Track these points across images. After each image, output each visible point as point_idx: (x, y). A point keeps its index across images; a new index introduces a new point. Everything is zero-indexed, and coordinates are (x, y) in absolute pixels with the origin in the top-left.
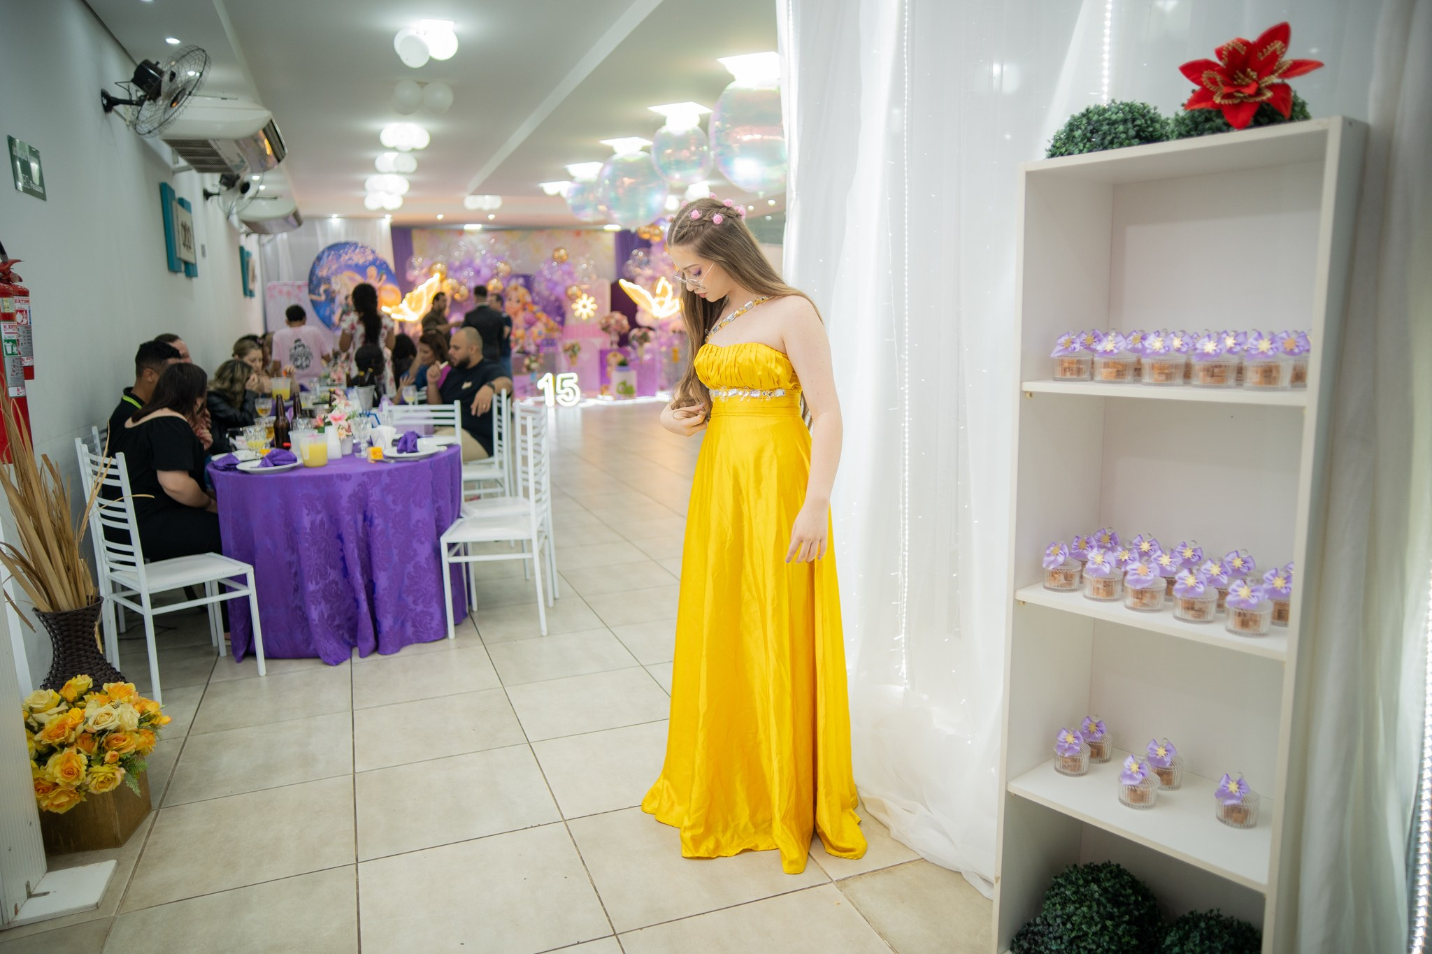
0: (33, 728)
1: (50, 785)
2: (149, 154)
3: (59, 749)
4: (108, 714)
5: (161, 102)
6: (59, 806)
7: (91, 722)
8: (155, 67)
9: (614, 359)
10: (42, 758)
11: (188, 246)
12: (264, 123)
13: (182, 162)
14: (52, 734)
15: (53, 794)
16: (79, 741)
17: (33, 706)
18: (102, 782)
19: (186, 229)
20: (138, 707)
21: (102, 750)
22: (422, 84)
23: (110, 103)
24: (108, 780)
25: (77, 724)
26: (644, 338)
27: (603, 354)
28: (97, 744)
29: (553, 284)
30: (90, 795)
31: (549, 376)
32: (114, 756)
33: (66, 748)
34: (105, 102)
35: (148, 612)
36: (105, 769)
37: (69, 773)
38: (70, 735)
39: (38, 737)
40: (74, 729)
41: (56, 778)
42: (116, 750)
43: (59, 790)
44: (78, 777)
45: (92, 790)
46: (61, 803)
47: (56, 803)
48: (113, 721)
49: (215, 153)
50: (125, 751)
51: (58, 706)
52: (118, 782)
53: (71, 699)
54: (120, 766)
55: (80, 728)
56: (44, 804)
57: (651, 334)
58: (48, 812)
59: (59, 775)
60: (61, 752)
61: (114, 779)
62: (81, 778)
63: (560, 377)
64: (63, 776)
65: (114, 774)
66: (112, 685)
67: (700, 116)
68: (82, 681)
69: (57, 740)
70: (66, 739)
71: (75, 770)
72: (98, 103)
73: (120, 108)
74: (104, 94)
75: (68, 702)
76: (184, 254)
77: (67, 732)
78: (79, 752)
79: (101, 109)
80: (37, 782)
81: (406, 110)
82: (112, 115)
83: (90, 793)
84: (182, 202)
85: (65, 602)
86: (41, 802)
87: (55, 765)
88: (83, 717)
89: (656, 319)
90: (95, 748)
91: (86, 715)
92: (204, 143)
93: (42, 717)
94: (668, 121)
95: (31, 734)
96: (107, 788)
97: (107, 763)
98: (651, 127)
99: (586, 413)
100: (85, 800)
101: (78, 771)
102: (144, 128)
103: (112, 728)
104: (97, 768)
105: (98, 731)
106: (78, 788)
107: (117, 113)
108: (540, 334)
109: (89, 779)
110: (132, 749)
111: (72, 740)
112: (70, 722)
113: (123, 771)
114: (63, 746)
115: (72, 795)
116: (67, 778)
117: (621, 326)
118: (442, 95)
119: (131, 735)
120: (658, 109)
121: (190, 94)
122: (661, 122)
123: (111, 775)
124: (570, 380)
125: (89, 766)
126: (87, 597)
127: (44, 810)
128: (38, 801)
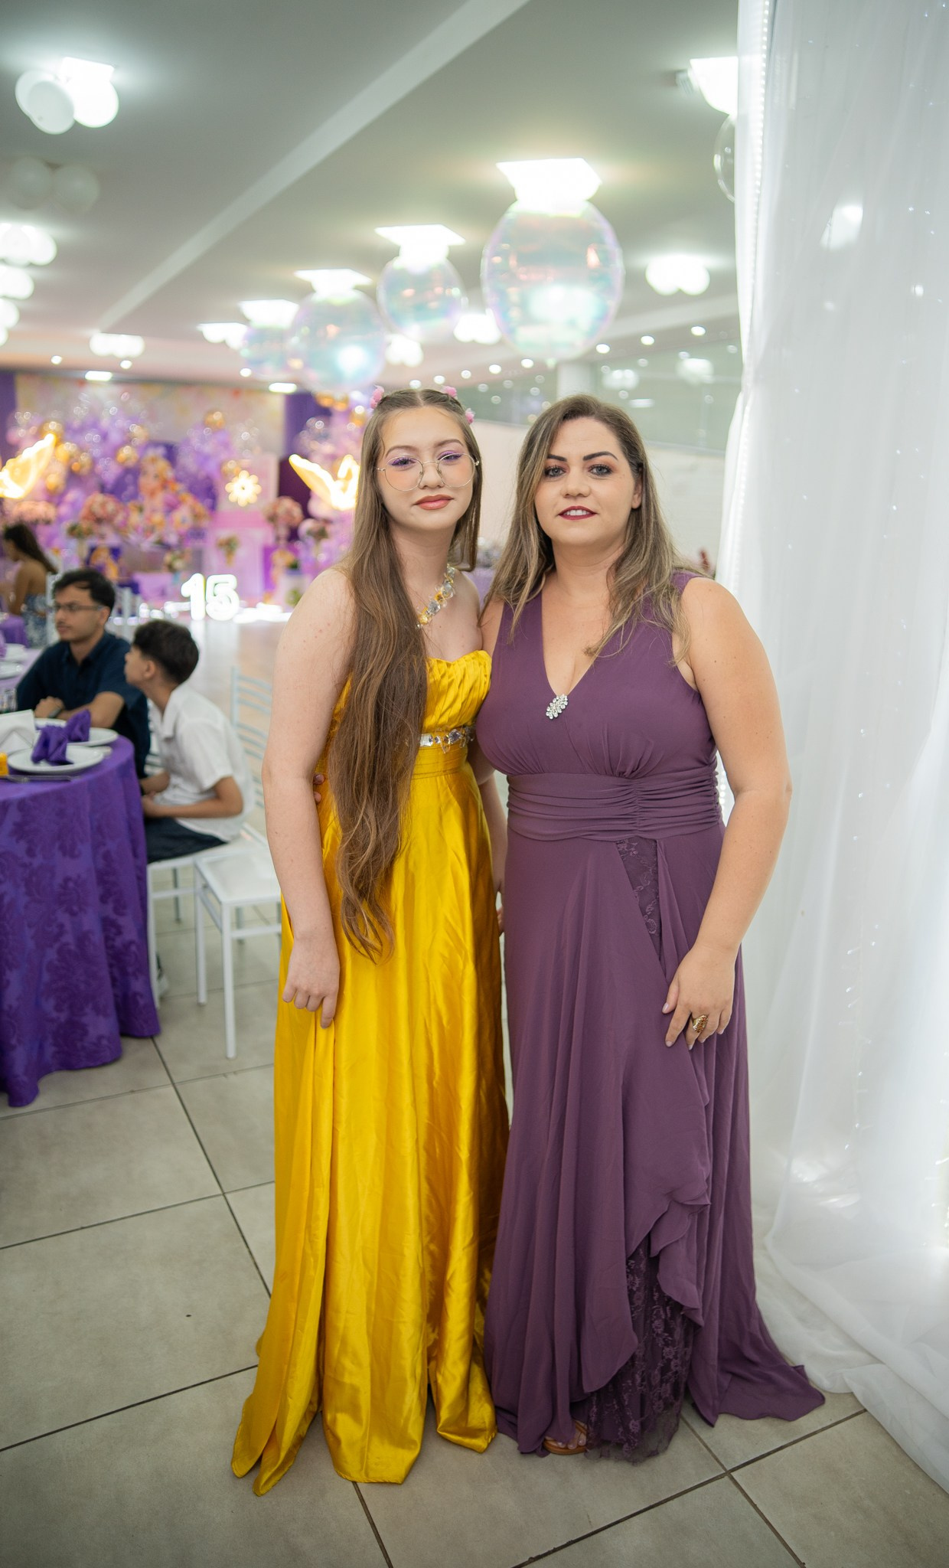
9: (281, 559)
22: (53, 166)
26: (321, 534)
27: (267, 553)
29: (205, 458)
31: (197, 578)
57: (330, 529)
63: (212, 579)
81: (27, 203)
89: (337, 511)
94: (402, 252)
98: (377, 258)
99: (245, 631)
108: (183, 521)
117: (293, 517)
118: (84, 185)
120: (389, 233)
122: (393, 252)
124: (226, 583)
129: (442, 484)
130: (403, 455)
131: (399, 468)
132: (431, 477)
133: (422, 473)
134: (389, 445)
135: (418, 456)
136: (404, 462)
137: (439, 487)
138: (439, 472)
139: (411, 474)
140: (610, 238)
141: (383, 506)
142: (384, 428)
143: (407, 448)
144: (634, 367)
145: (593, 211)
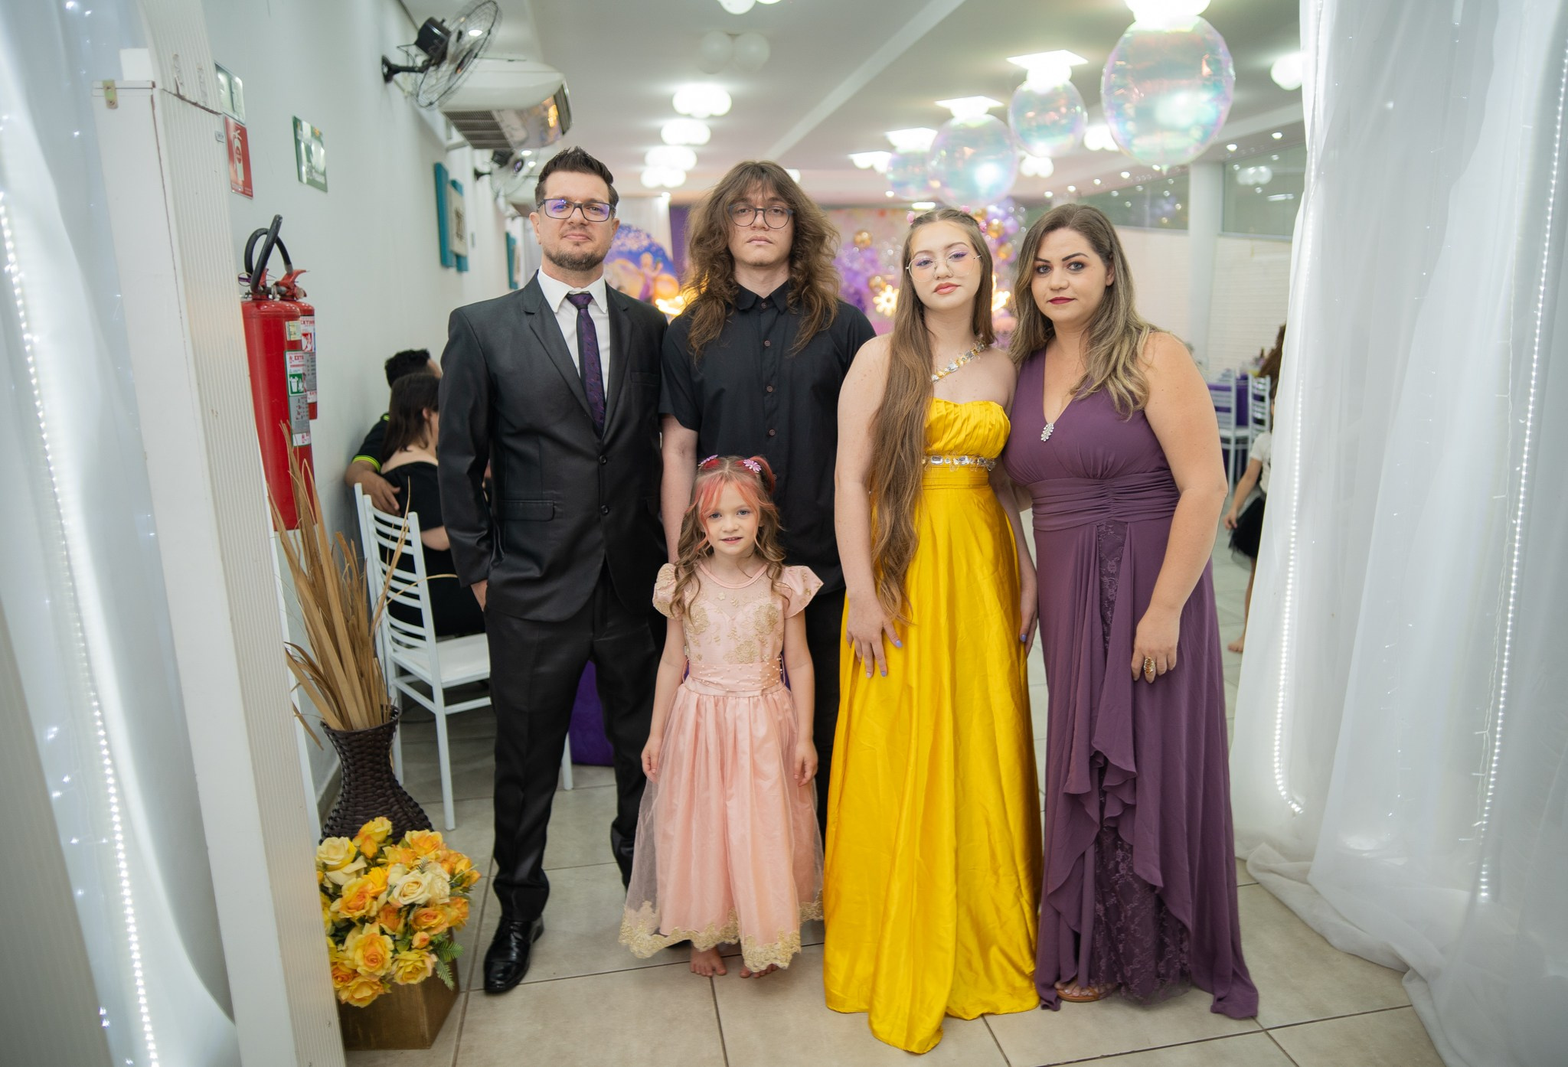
0: (331, 893)
1: (350, 972)
2: (424, 128)
3: (358, 924)
4: (417, 883)
5: (446, 68)
6: (360, 1000)
7: (396, 893)
8: (440, 26)
10: (340, 931)
11: (460, 236)
12: (555, 90)
13: (457, 137)
14: (351, 905)
15: (353, 984)
16: (382, 914)
17: (328, 862)
18: (410, 972)
19: (459, 216)
20: (446, 866)
21: (409, 930)
22: (733, 36)
23: (391, 71)
24: (417, 970)
25: (380, 893)
28: (403, 921)
29: (855, 275)
30: (395, 986)
32: (424, 940)
33: (367, 925)
34: (386, 70)
35: (439, 709)
36: (412, 956)
37: (372, 960)
38: (371, 907)
39: (337, 905)
40: (375, 898)
41: (358, 966)
42: (426, 930)
43: (360, 980)
44: (382, 967)
45: (398, 980)
46: (362, 995)
47: (358, 996)
48: (423, 892)
49: (496, 127)
50: (435, 932)
51: (354, 860)
52: (429, 974)
53: (370, 854)
54: (430, 952)
55: (383, 898)
56: (344, 996)
58: (347, 1004)
59: (361, 963)
60: (362, 928)
61: (424, 969)
62: (386, 967)
64: (365, 965)
65: (423, 961)
66: (416, 834)
67: (1072, 68)
68: (380, 826)
69: (358, 914)
70: (368, 912)
71: (379, 957)
72: (379, 71)
73: (398, 77)
74: (385, 61)
75: (366, 858)
76: (457, 246)
77: (368, 903)
78: (383, 932)
79: (381, 78)
80: (335, 967)
81: (712, 69)
82: (392, 85)
83: (395, 983)
84: (454, 184)
85: (359, 718)
86: (340, 993)
87: (356, 948)
88: (386, 883)
90: (401, 927)
91: (391, 881)
92: (487, 115)
93: (337, 877)
94: (1029, 76)
95: (326, 899)
96: (415, 979)
97: (416, 948)
98: (1008, 84)
100: (389, 992)
101: (383, 958)
102: (424, 99)
103: (421, 902)
104: (404, 954)
105: (405, 906)
106: (382, 979)
107: (397, 83)
109: (394, 968)
110: (444, 928)
111: (373, 913)
112: (372, 889)
113: (434, 958)
114: (363, 920)
115: (376, 988)
116: (370, 967)
118: (756, 48)
119: (443, 909)
120: (1018, 61)
121: (475, 57)
122: (1020, 78)
123: (420, 964)
125: (395, 951)
126: (382, 706)
127: (343, 1003)
128: (337, 992)
129: (950, 275)
130: (925, 257)
131: (922, 267)
132: (942, 270)
133: (935, 268)
134: (915, 252)
135: (934, 257)
136: (926, 262)
137: (948, 277)
138: (948, 267)
139: (929, 271)
140: (1222, 49)
141: (917, 296)
142: (912, 240)
143: (926, 252)
144: (1268, 162)
145: (1206, 24)
